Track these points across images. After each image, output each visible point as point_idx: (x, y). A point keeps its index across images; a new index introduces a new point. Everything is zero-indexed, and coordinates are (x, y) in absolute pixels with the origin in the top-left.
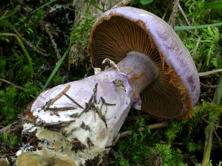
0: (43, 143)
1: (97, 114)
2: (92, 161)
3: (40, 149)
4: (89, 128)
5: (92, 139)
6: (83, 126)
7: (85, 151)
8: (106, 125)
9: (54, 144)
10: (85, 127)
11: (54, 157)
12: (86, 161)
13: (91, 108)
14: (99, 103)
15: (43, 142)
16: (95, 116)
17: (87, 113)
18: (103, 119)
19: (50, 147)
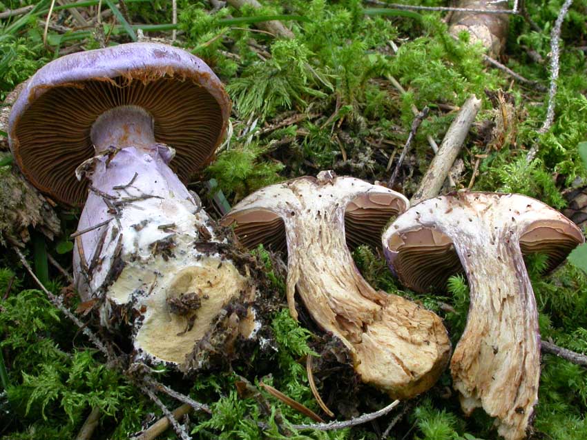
0: (136, 300)
1: (133, 203)
2: (199, 238)
3: (144, 310)
4: (146, 221)
5: (164, 223)
6: (137, 228)
7: (178, 240)
8: (158, 197)
9: (145, 284)
10: (141, 226)
11: (166, 294)
12: (194, 248)
13: (120, 207)
14: (120, 195)
15: (134, 300)
16: (136, 207)
17: (123, 216)
18: (145, 197)
19: (147, 292)
